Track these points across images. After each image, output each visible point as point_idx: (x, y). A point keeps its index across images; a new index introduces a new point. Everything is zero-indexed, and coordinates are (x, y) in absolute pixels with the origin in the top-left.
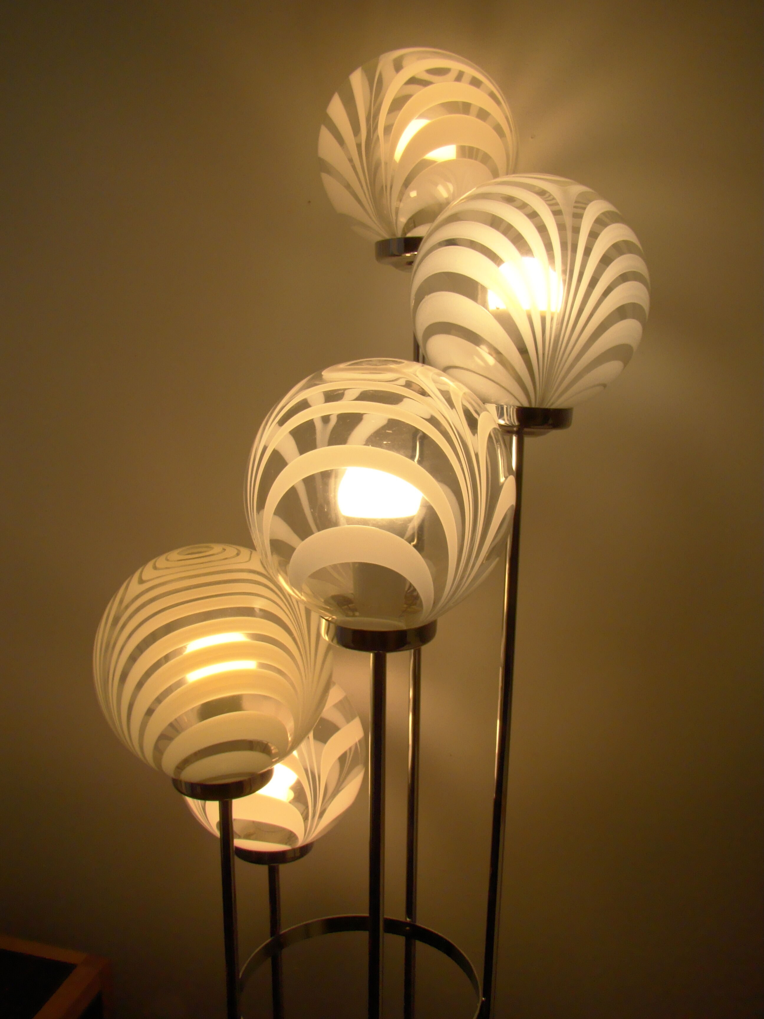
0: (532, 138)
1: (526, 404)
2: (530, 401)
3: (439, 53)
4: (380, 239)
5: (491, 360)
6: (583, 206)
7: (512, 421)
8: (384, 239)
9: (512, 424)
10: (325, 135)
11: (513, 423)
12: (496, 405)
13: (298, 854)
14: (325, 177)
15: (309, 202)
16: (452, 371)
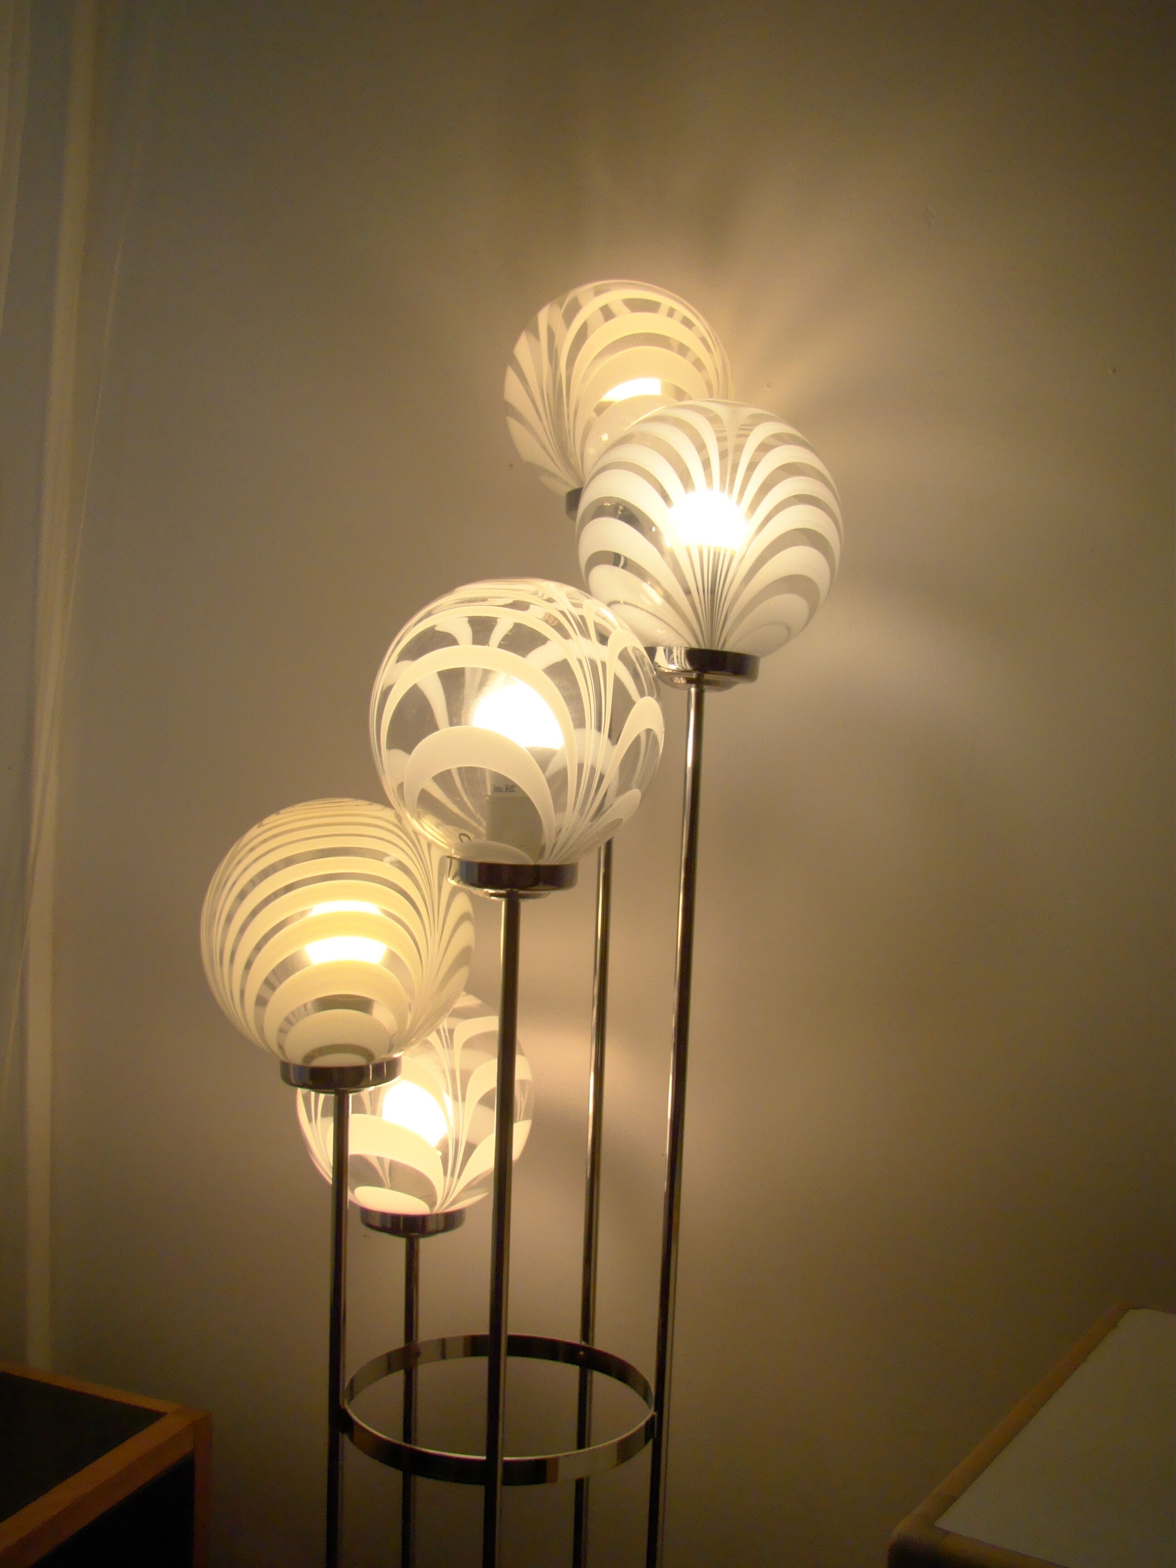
0: (768, 386)
1: (694, 645)
2: (698, 642)
3: (632, 284)
4: (569, 489)
5: (658, 600)
6: (751, 428)
7: (683, 665)
8: (572, 489)
9: (683, 668)
10: (511, 377)
11: (685, 667)
12: (664, 648)
13: (441, 1226)
14: (512, 423)
15: (511, 465)
16: (616, 606)
